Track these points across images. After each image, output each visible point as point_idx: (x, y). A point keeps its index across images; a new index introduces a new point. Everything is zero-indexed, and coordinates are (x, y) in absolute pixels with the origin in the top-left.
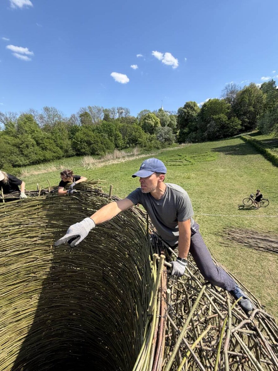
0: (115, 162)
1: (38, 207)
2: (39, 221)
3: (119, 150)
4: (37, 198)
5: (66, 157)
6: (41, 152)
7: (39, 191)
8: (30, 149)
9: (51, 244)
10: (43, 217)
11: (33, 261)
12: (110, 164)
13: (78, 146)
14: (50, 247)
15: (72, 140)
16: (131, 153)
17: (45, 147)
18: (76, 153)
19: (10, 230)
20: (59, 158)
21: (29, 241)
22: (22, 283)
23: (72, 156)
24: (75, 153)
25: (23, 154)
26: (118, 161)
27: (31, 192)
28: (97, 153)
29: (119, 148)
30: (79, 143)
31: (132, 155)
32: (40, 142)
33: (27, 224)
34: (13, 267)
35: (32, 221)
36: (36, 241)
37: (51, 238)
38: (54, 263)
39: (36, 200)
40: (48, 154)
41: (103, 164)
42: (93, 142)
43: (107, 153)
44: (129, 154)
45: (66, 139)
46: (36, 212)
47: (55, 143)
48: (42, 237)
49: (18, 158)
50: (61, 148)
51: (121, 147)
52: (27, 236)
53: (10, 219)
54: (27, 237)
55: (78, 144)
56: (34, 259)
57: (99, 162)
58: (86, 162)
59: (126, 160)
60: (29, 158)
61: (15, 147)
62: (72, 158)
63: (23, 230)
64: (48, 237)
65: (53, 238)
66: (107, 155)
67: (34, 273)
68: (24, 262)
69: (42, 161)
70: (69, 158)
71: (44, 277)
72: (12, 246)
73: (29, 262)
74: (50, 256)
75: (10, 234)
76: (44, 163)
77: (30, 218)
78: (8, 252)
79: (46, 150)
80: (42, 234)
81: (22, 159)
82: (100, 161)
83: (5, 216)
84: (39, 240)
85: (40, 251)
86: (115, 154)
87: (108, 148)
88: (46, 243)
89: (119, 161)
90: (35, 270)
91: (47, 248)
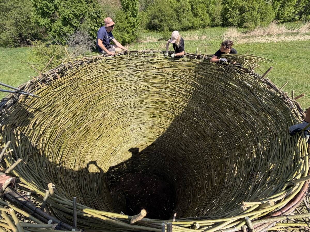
0: (263, 40)
1: (191, 68)
2: (188, 79)
3: (278, 23)
4: (194, 61)
5: (210, 27)
6: (192, 19)
7: (196, 55)
8: (184, 14)
9: (189, 97)
10: (191, 77)
11: (175, 102)
12: (255, 41)
13: (228, 14)
14: (187, 99)
15: (225, 5)
16: (295, 31)
17: (197, 13)
18: (222, 23)
19: (171, 78)
20: (204, 27)
21: (178, 89)
22: (167, 111)
23: (217, 26)
24: (220, 23)
25: (178, 19)
26: (267, 40)
27: (191, 54)
28: (245, 25)
29: (279, 21)
30: (231, 10)
31: (295, 33)
32: (195, 7)
33: (180, 78)
34: (166, 100)
35: (184, 77)
36: (181, 91)
37: (190, 93)
38: (186, 110)
39: (192, 62)
40: (197, 21)
41: (245, 40)
42: (248, 9)
43: (258, 27)
44: (290, 31)
45: (219, 4)
46: (188, 71)
47: (207, 9)
48: (185, 90)
49: (174, 22)
50: (210, 15)
51: (284, 19)
52: (178, 85)
53: (173, 70)
54: (178, 87)
55: (229, 11)
56: (177, 102)
57: (243, 38)
58: (228, 34)
59: (280, 40)
60: (182, 24)
61: (175, 12)
62: (216, 28)
63: (177, 81)
64: (189, 92)
65: (191, 94)
66: (256, 30)
67: (174, 109)
68: (171, 100)
69: (190, 28)
70: (213, 28)
71: (177, 114)
72: (169, 88)
73: (173, 102)
74: (185, 105)
75: (170, 80)
76: (190, 31)
77: (184, 75)
78: (166, 91)
79: (196, 17)
80: (186, 88)
81: (177, 23)
82: (244, 36)
83: (171, 68)
84: (183, 91)
85: (181, 98)
86: (269, 29)
87: (262, 19)
88: (187, 95)
89: (269, 40)
90: (175, 108)
91: (185, 99)
